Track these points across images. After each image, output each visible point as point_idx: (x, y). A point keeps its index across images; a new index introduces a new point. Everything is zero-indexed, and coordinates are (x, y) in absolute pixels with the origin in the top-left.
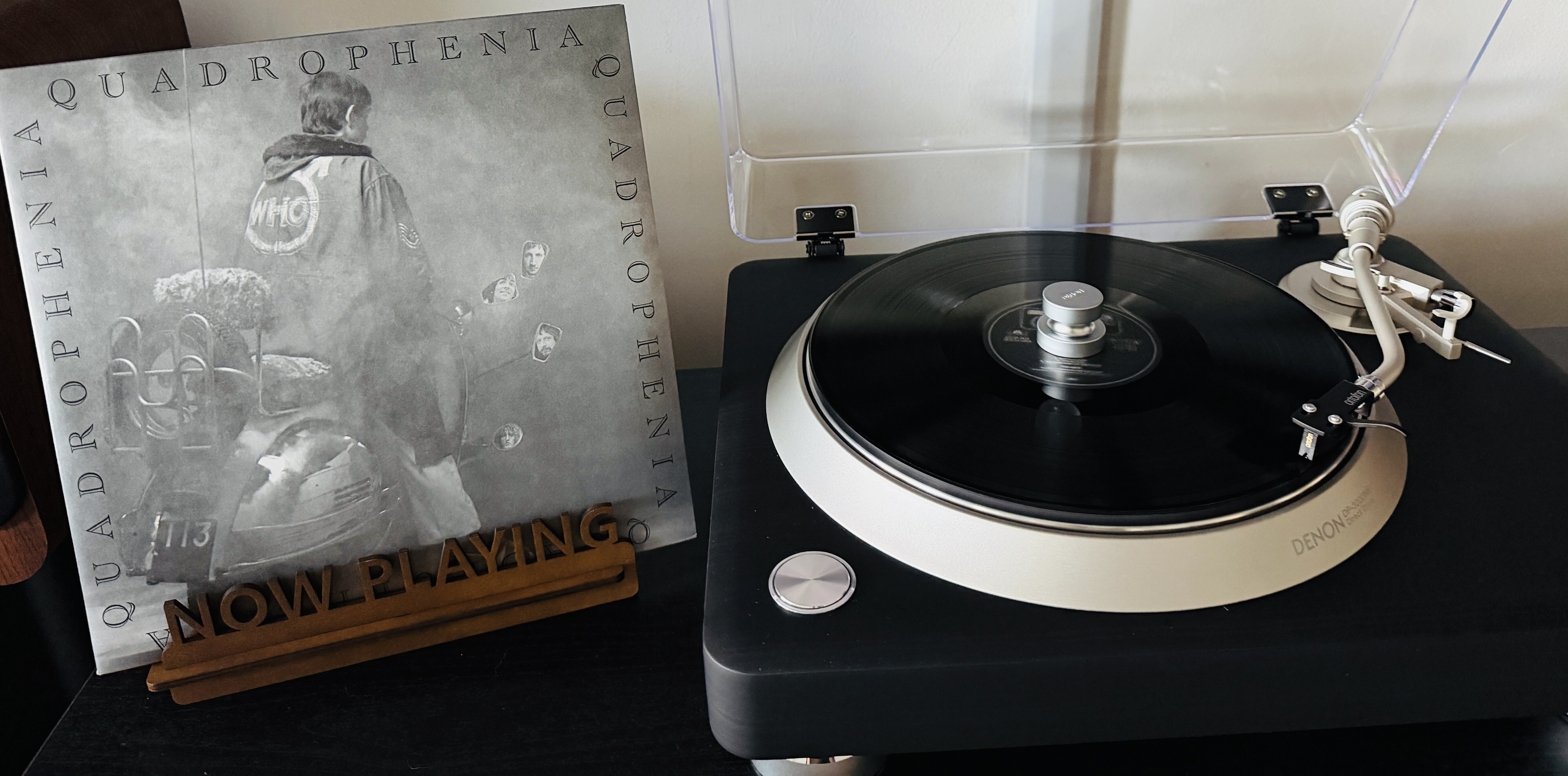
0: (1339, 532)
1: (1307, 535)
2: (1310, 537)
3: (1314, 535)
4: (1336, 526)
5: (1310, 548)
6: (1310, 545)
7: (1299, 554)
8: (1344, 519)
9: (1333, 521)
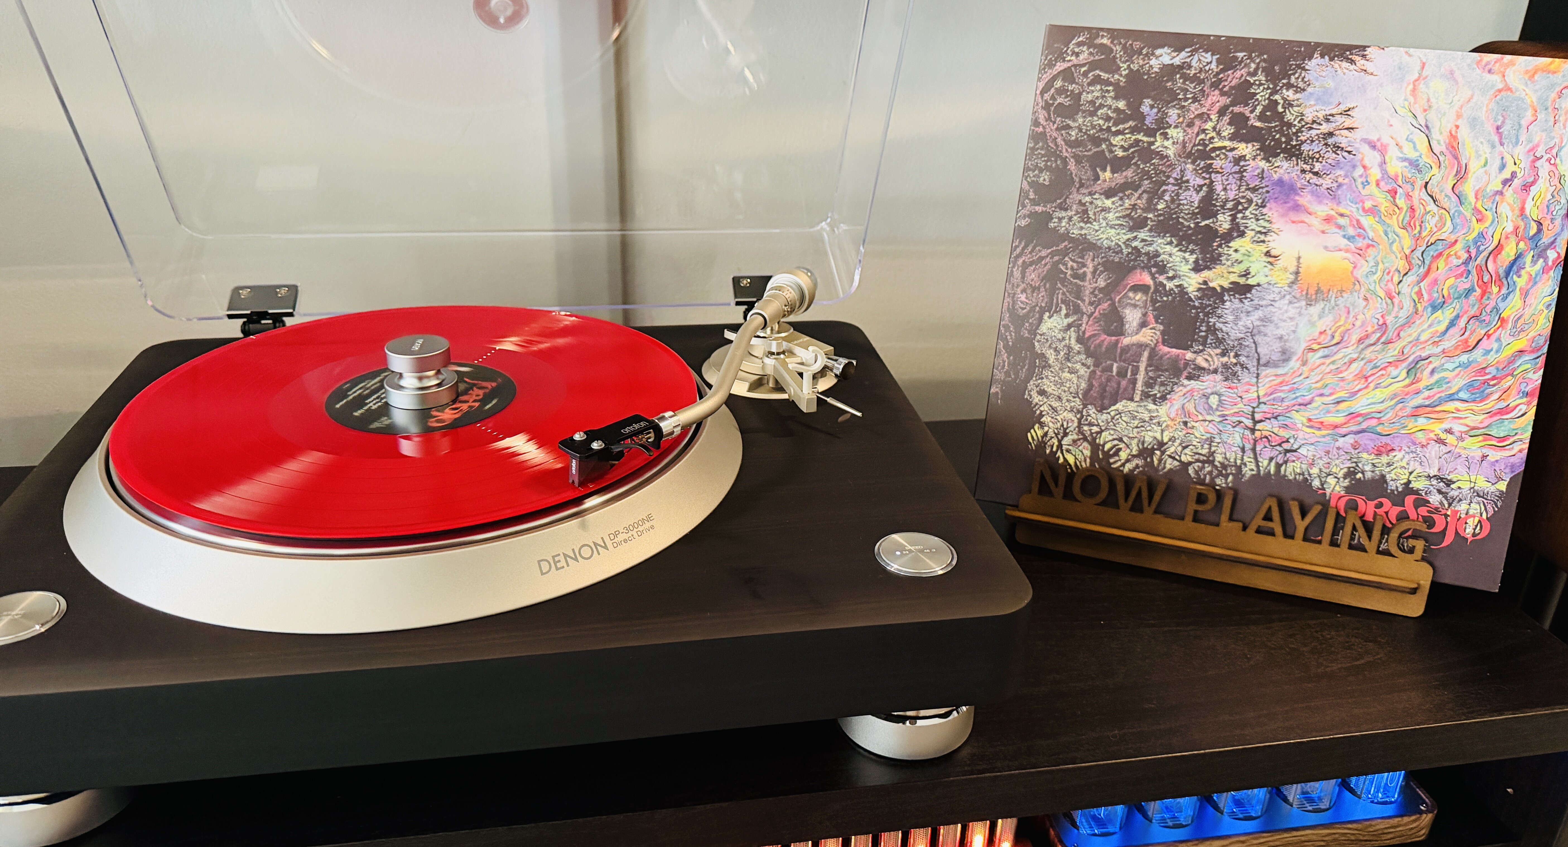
0: (599, 554)
1: (559, 555)
2: (562, 558)
3: (565, 556)
4: (597, 548)
5: (557, 569)
6: (559, 565)
7: (542, 574)
8: (609, 543)
9: (595, 544)
